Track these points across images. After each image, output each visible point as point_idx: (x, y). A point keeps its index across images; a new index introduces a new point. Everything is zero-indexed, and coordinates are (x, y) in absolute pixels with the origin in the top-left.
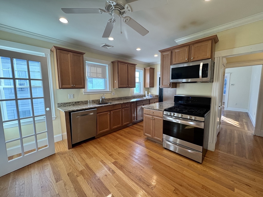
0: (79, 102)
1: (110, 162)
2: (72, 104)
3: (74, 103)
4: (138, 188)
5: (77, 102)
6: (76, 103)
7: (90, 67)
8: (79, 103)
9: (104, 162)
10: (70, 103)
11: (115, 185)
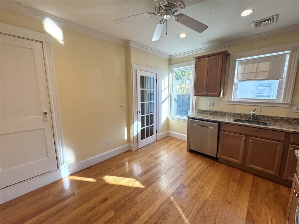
0: (218, 112)
1: (182, 182)
2: (209, 113)
3: (212, 112)
4: (153, 211)
5: (216, 112)
6: (214, 112)
7: (244, 66)
8: (218, 114)
9: (180, 177)
10: (208, 111)
11: (154, 190)
